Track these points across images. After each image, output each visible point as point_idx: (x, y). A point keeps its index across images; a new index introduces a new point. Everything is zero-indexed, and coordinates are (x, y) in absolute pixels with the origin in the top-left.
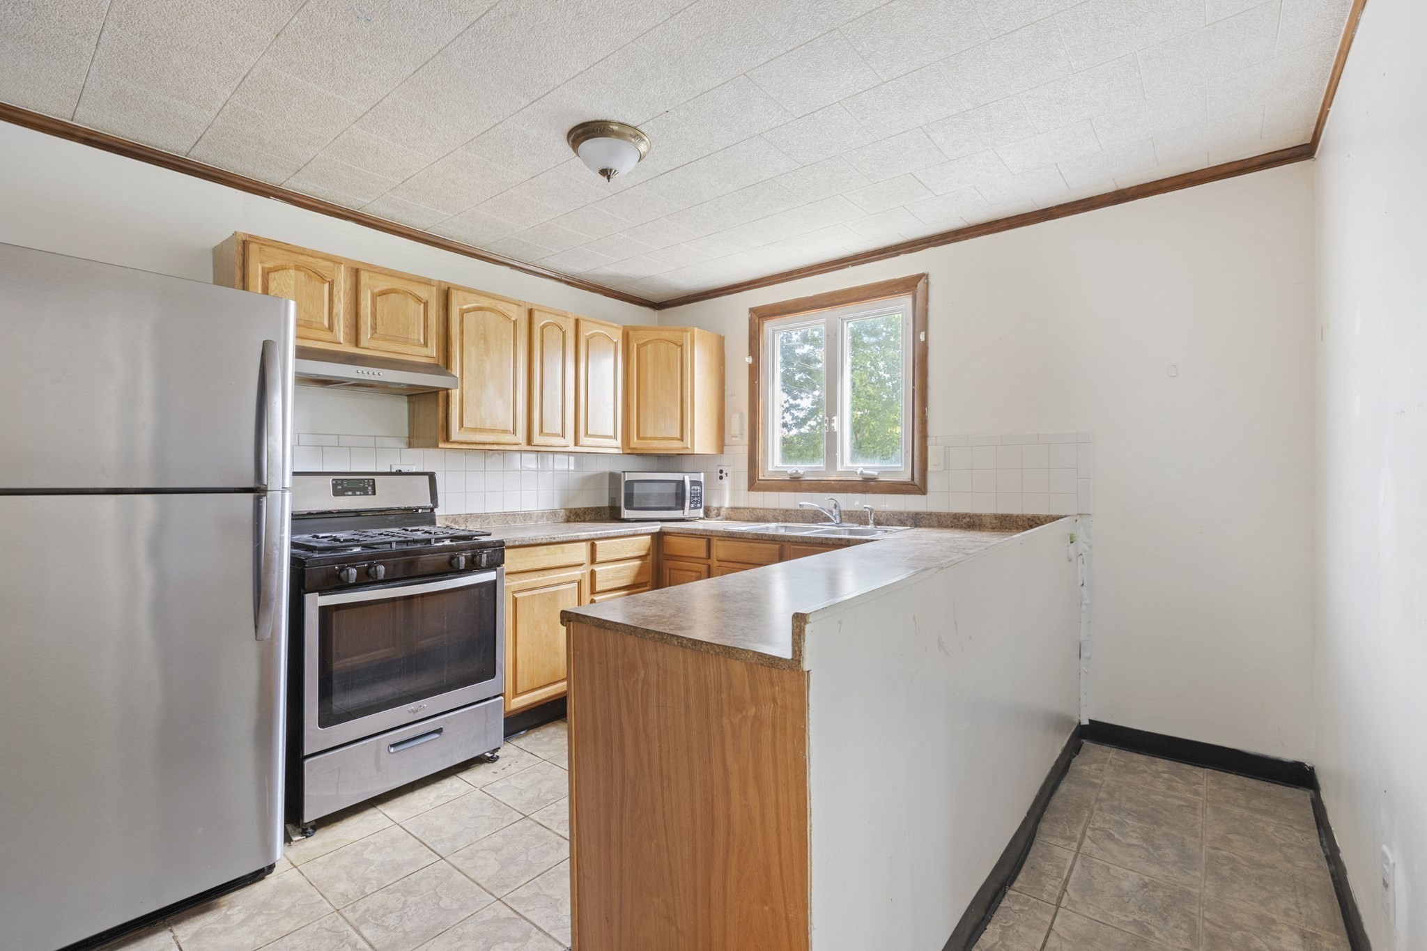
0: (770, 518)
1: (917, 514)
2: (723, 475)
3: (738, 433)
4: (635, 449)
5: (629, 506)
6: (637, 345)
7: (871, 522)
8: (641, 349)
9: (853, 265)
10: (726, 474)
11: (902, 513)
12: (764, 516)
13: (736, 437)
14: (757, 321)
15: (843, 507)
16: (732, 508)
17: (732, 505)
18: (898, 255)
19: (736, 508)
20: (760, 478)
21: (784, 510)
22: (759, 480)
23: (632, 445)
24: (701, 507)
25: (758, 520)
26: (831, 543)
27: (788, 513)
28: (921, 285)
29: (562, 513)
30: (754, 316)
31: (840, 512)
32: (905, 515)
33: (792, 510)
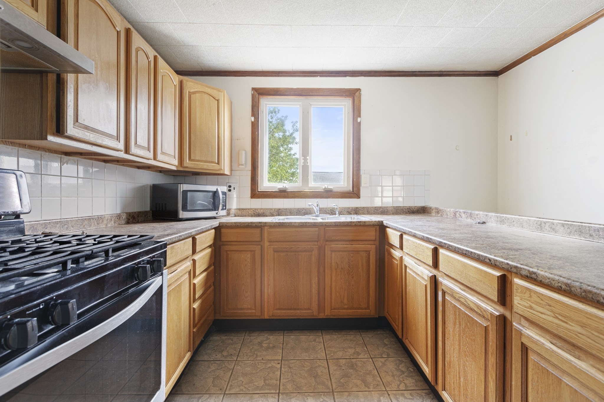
0: (268, 214)
1: (357, 208)
2: (232, 188)
3: (244, 163)
4: (187, 167)
5: (185, 209)
6: (189, 92)
7: (337, 213)
8: (192, 96)
9: (321, 76)
10: (234, 188)
11: (349, 208)
12: (264, 213)
13: (242, 165)
14: (257, 96)
15: (321, 206)
16: (239, 209)
17: (239, 208)
18: (346, 76)
19: (242, 209)
20: (259, 191)
21: (278, 209)
22: (258, 192)
23: (185, 165)
24: (226, 209)
25: (259, 215)
26: (354, 224)
27: (280, 211)
28: (357, 94)
29: (124, 216)
30: (256, 93)
31: (320, 208)
32: (351, 209)
33: (283, 209)
